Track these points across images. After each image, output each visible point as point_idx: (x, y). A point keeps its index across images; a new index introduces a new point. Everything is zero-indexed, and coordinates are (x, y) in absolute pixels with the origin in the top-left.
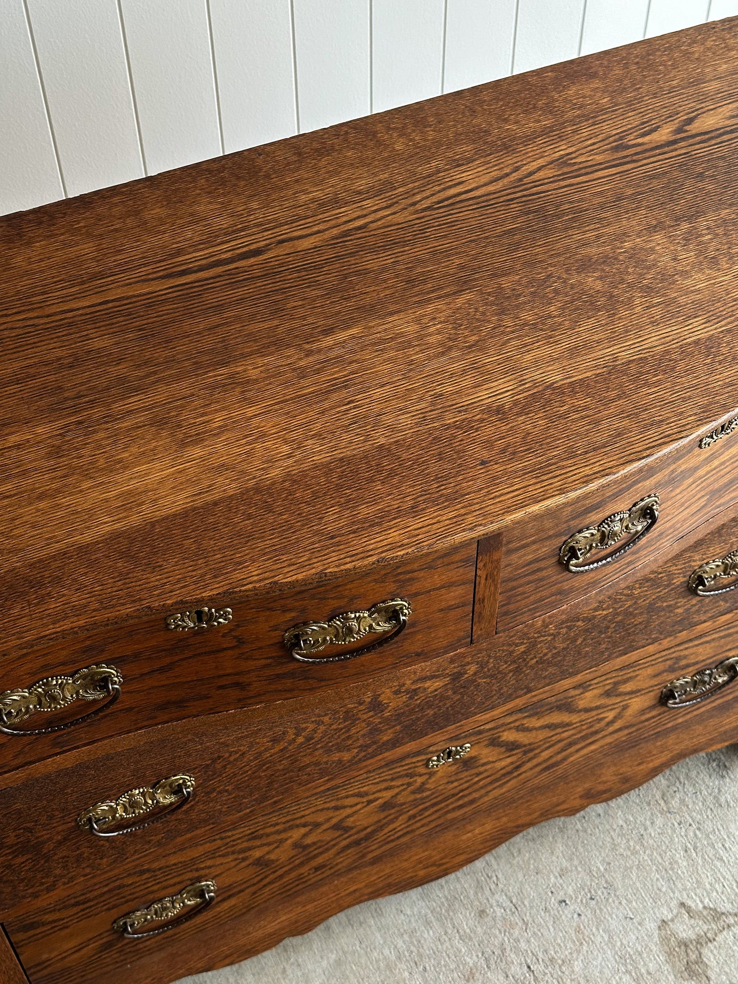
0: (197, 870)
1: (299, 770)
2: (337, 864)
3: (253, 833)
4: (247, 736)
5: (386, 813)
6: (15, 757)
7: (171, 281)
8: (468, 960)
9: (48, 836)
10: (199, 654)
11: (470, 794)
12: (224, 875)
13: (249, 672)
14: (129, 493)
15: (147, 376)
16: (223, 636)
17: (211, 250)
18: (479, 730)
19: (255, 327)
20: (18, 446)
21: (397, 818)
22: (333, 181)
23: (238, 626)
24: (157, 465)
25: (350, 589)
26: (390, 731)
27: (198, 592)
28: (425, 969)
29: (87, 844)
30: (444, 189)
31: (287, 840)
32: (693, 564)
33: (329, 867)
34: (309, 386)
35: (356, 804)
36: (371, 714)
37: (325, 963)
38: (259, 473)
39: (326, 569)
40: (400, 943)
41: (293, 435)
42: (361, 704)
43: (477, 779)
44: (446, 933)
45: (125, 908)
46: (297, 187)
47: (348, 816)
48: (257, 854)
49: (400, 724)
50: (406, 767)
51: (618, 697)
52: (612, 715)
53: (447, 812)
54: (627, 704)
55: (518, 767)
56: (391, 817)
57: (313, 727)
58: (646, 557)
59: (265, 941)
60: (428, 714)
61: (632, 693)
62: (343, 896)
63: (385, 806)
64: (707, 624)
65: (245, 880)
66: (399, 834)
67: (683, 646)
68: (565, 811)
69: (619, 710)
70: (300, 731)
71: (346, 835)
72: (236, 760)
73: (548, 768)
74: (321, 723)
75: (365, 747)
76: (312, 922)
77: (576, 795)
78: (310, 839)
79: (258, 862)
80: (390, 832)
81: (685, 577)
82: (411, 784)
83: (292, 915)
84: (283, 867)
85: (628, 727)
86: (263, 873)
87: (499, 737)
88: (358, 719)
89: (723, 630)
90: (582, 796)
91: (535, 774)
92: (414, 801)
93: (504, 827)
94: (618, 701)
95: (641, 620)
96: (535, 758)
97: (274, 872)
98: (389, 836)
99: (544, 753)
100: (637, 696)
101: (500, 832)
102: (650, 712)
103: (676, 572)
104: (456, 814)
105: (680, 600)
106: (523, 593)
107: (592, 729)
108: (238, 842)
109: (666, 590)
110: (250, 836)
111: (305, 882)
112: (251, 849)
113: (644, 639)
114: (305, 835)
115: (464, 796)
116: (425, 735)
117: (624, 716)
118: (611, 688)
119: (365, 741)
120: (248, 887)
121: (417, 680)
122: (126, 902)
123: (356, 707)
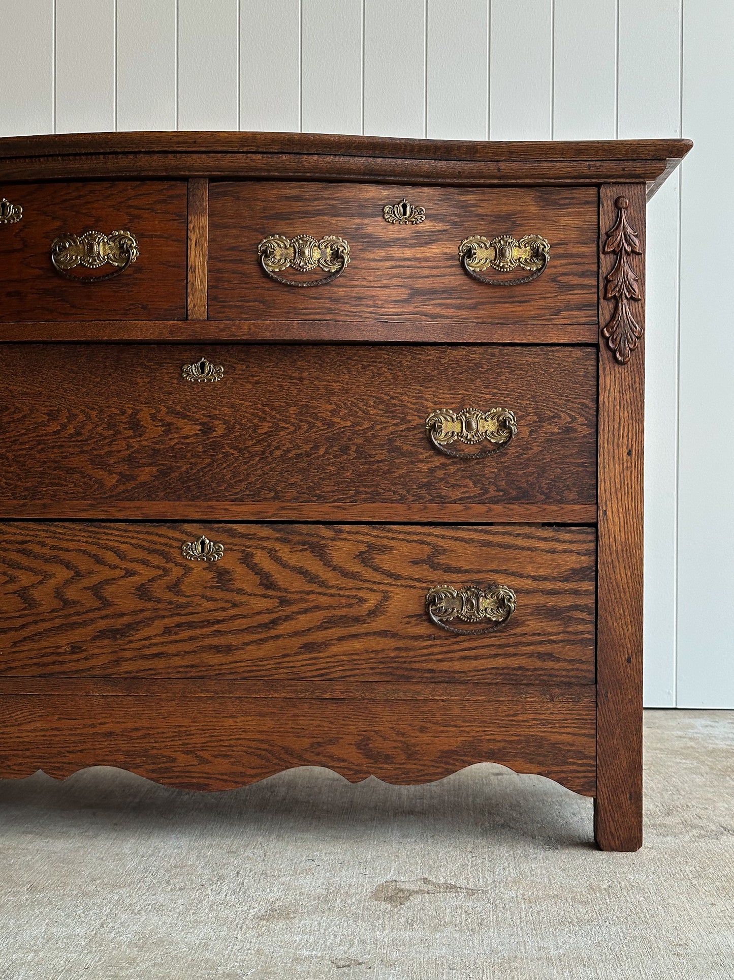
2: (92, 656)
5: (142, 603)
16: (15, 236)
18: (231, 529)
21: (152, 619)
26: (147, 469)
31: (51, 576)
32: (426, 403)
33: (85, 654)
36: (131, 434)
42: (122, 413)
43: (232, 612)
47: (108, 582)
48: (25, 579)
49: (154, 464)
50: (163, 540)
51: (375, 573)
52: (372, 601)
53: (204, 649)
54: (387, 592)
55: (274, 622)
56: (147, 614)
57: (82, 417)
58: (347, 315)
59: (18, 756)
60: (180, 467)
61: (390, 575)
62: (98, 734)
63: (142, 592)
64: (458, 507)
65: (8, 615)
66: (154, 650)
67: (438, 531)
68: (342, 764)
69: (379, 596)
70: (72, 417)
71: (104, 613)
72: (19, 420)
73: (308, 647)
74: (89, 417)
75: (125, 478)
76: (66, 760)
77: (350, 737)
78: (71, 593)
79: (23, 594)
80: (145, 639)
81: (420, 417)
82: (166, 571)
83: (47, 726)
84: (42, 620)
85: (394, 635)
86: (26, 615)
87: (252, 555)
88: (120, 433)
89: (481, 531)
90: (358, 746)
91: (295, 649)
92: (170, 603)
93: (270, 738)
94: (375, 580)
95: (383, 457)
96: (292, 619)
97: (36, 622)
98: (144, 647)
99: (302, 617)
100: (397, 585)
101: (265, 746)
102: (417, 624)
103: (409, 404)
104: (214, 659)
105: (420, 450)
106: (229, 282)
107: (353, 612)
108: (10, 546)
109: (403, 427)
110: (20, 546)
111: (61, 663)
112: (19, 567)
113: (390, 490)
114: (67, 582)
115: (220, 631)
116: (179, 499)
117: (387, 611)
118: (366, 551)
119: (124, 468)
120: (11, 629)
121: (171, 411)
123: (118, 415)
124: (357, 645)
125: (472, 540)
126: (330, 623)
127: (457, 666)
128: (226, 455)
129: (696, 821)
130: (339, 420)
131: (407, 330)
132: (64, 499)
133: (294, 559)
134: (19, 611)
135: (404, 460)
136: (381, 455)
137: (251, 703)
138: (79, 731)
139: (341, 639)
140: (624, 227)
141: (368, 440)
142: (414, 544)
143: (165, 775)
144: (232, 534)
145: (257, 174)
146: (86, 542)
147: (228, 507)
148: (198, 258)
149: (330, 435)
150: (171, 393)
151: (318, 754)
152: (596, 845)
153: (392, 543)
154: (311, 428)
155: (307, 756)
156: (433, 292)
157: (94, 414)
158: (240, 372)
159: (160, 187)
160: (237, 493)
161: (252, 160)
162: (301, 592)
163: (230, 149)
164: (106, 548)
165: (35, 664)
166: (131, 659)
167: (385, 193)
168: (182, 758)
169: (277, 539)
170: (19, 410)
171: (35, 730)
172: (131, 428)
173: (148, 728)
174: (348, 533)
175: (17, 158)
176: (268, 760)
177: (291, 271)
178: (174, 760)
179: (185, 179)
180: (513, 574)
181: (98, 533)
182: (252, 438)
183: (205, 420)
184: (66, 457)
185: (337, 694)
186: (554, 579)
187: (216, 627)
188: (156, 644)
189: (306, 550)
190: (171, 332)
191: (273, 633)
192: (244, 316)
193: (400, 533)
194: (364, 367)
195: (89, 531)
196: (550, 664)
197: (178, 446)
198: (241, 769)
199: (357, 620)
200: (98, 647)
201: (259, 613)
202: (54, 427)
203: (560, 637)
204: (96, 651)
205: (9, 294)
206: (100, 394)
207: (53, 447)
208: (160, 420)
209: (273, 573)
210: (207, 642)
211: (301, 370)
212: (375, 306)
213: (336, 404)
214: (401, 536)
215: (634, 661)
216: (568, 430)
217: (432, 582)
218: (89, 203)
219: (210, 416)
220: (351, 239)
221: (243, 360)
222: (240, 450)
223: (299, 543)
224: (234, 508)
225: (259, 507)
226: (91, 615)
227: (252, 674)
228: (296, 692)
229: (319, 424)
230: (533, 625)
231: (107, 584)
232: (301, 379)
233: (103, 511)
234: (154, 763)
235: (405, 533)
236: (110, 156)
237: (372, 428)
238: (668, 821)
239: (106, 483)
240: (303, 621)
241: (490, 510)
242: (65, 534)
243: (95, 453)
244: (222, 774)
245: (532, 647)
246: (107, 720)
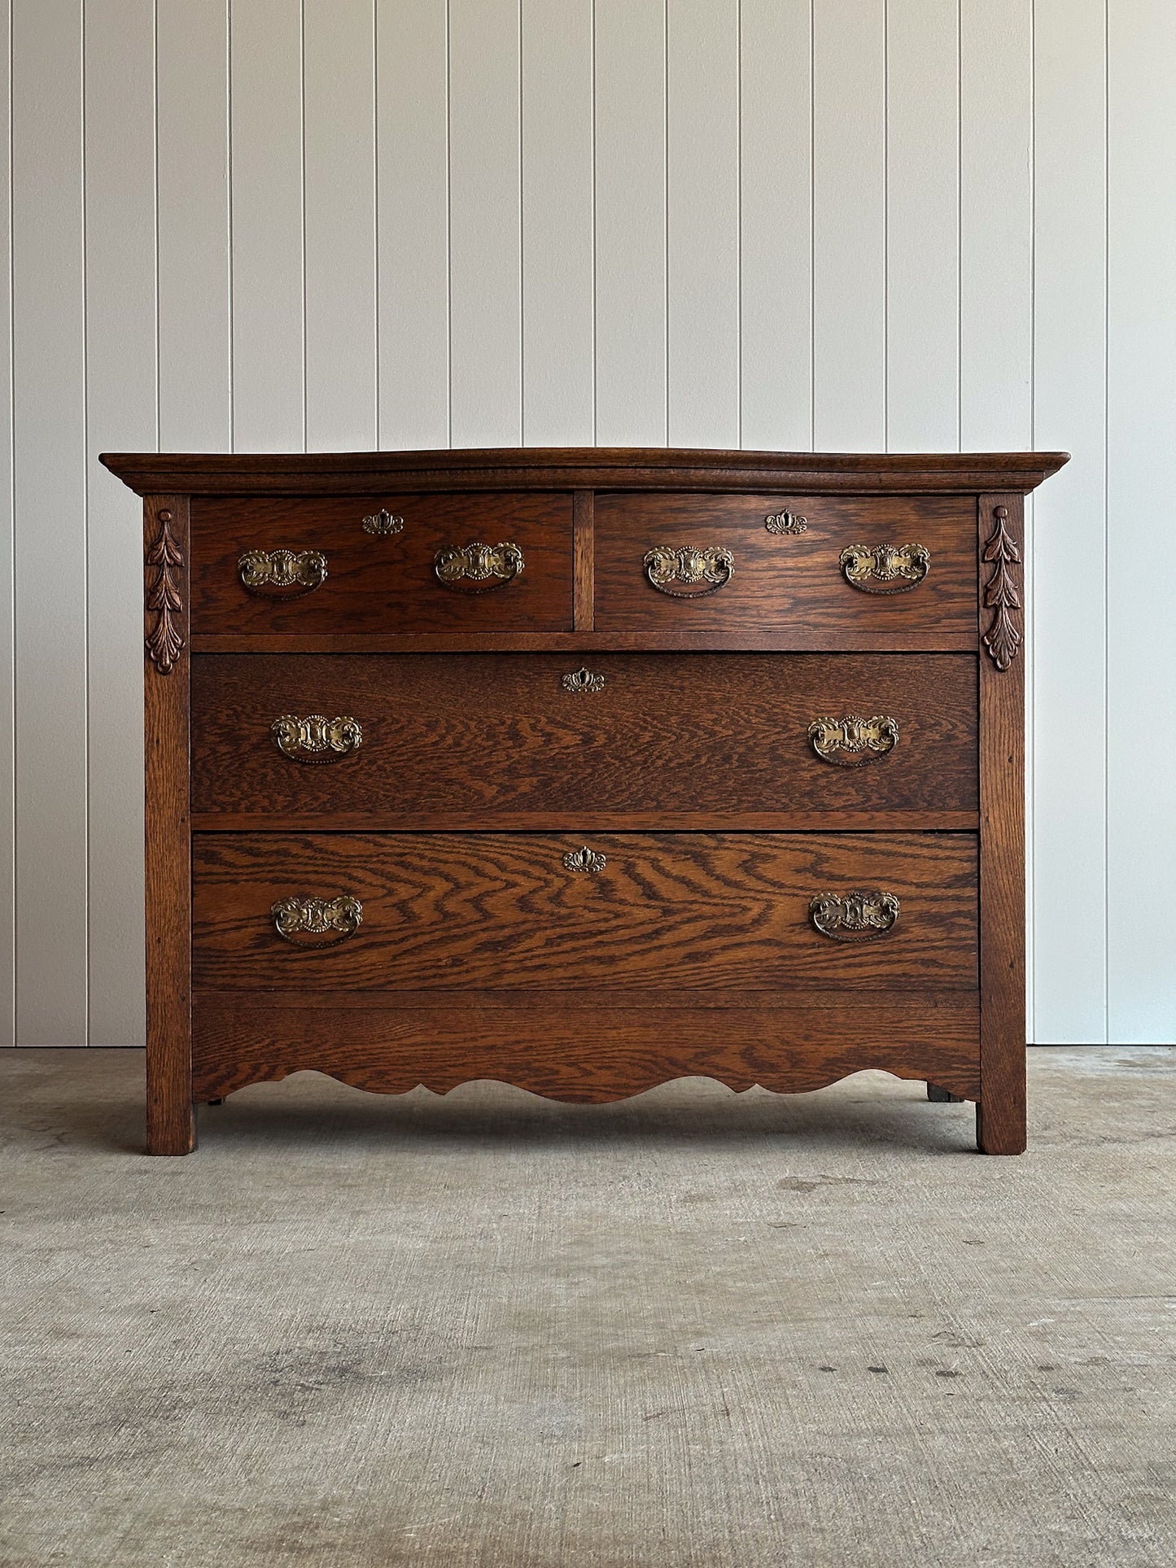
0: (351, 878)
3: (402, 855)
4: (408, 707)
5: (523, 914)
12: (370, 902)
16: (396, 547)
18: (613, 840)
21: (534, 931)
23: (405, 537)
26: (527, 780)
32: (808, 712)
35: (496, 880)
43: (614, 923)
45: (285, 891)
47: (488, 893)
48: (404, 891)
49: (535, 774)
50: (543, 851)
51: (759, 882)
52: (756, 909)
53: (586, 960)
54: (771, 900)
55: (658, 932)
56: (528, 926)
57: (460, 728)
58: (732, 626)
59: (399, 1071)
60: (561, 778)
61: (774, 884)
62: (479, 1047)
63: (524, 903)
64: (841, 815)
65: (388, 928)
66: (536, 962)
67: (821, 839)
68: (726, 1074)
69: (763, 905)
70: (450, 728)
71: (484, 925)
72: (396, 731)
73: (693, 957)
74: (468, 728)
75: (504, 789)
76: (447, 1074)
77: (735, 1046)
78: (451, 906)
79: (402, 906)
80: (527, 951)
81: (802, 726)
82: (548, 883)
83: (428, 1039)
84: (423, 933)
85: (778, 944)
86: (405, 929)
87: (634, 865)
88: (499, 743)
89: (864, 839)
90: (743, 1054)
91: (679, 960)
92: (552, 914)
93: (654, 1049)
94: (759, 888)
95: (765, 766)
96: (675, 929)
97: (415, 935)
98: (526, 959)
99: (685, 927)
100: (781, 894)
101: (649, 1057)
102: (801, 933)
103: (791, 713)
104: (596, 970)
105: (803, 758)
106: (615, 593)
107: (737, 921)
108: (386, 859)
109: (785, 736)
110: (399, 859)
111: (442, 976)
112: (398, 880)
113: (773, 799)
114: (447, 895)
115: (602, 942)
116: (560, 809)
117: (771, 920)
118: (749, 860)
119: (504, 779)
120: (390, 943)
121: (551, 721)
122: (287, 881)
123: (497, 725)
124: (741, 954)
125: (855, 848)
126: (715, 932)
127: (841, 973)
128: (608, 765)
129: (1075, 1134)
130: (720, 729)
131: (790, 640)
132: (443, 811)
133: (676, 869)
134: (398, 924)
135: (786, 769)
136: (764, 763)
137: (633, 1014)
138: (460, 1045)
139: (725, 948)
140: (1003, 536)
141: (750, 749)
142: (797, 853)
143: (547, 1088)
144: (614, 844)
145: (645, 487)
146: (466, 854)
147: (610, 817)
148: (584, 571)
149: (711, 744)
150: (551, 703)
151: (703, 1064)
152: (981, 1150)
153: (775, 852)
154: (693, 737)
155: (691, 1066)
156: (814, 601)
157: (473, 724)
158: (621, 681)
159: (545, 500)
160: (618, 803)
161: (641, 475)
162: (683, 902)
163: (620, 464)
164: (487, 859)
165: (415, 977)
166: (512, 971)
167: (767, 503)
168: (566, 1071)
169: (659, 849)
170: (398, 722)
171: (413, 1045)
172: (510, 739)
173: (529, 1041)
174: (731, 842)
175: (401, 471)
176: (652, 1072)
177: (677, 582)
178: (557, 1072)
179: (571, 492)
180: (896, 881)
181: (478, 845)
182: (633, 748)
183: (586, 730)
184: (445, 768)
185: (721, 1004)
186: (937, 886)
187: (599, 938)
188: (539, 956)
189: (688, 859)
190: (557, 644)
191: (656, 943)
192: (631, 627)
193: (783, 841)
194: (745, 676)
195: (469, 843)
196: (934, 970)
197: (560, 756)
198: (624, 1080)
199: (741, 929)
200: (480, 960)
201: (642, 924)
202: (433, 738)
203: (944, 943)
204: (478, 963)
205: (389, 605)
206: (479, 705)
207: (432, 758)
208: (541, 731)
209: (655, 883)
210: (590, 953)
211: (681, 678)
212: (759, 616)
213: (717, 713)
214: (784, 845)
215: (1016, 965)
216: (950, 737)
217: (815, 890)
218: (472, 515)
219: (590, 726)
220: (736, 549)
221: (622, 669)
222: (621, 760)
223: (681, 852)
224: (616, 818)
225: (642, 817)
226: (472, 928)
227: (636, 985)
228: (680, 1002)
229: (700, 733)
230: (917, 931)
231: (488, 896)
232: (682, 688)
233: (482, 822)
234: (536, 1076)
235: (788, 841)
236: (499, 471)
237: (754, 736)
238: (1046, 1133)
239: (486, 795)
240: (687, 931)
241: (873, 818)
242: (444, 846)
243: (474, 763)
244: (605, 1086)
245: (915, 954)
246: (489, 1033)
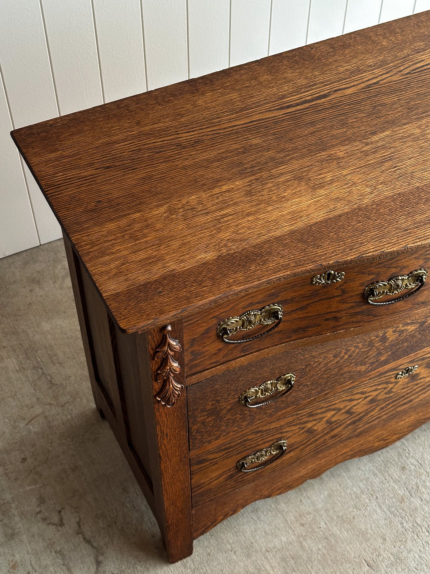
0: (282, 433)
1: (341, 375)
2: (342, 435)
3: (311, 412)
4: (324, 353)
5: (371, 405)
6: (223, 357)
7: (284, 111)
8: (400, 492)
9: (225, 406)
10: (322, 300)
11: (410, 396)
12: (292, 437)
13: (342, 311)
14: (293, 212)
15: (285, 157)
16: (336, 289)
17: (300, 95)
18: (423, 358)
19: (335, 132)
20: (229, 191)
21: (375, 409)
22: (355, 61)
23: (345, 283)
24: (304, 199)
25: (403, 262)
26: (385, 355)
27: (344, 257)
28: (377, 498)
29: (240, 412)
30: (414, 64)
31: (324, 418)
33: (338, 436)
34: (372, 159)
35: (360, 399)
36: (380, 343)
37: (322, 496)
38: (358, 201)
39: (407, 245)
40: (361, 485)
41: (370, 183)
42: (377, 337)
43: (416, 387)
44: (385, 479)
45: (244, 454)
46: (336, 64)
47: (354, 406)
48: (309, 425)
49: (391, 350)
53: (398, 407)
56: (372, 408)
57: (353, 349)
59: (298, 481)
63: (372, 401)
70: (347, 351)
71: (351, 417)
72: (316, 367)
74: (357, 347)
75: (372, 363)
76: (321, 471)
78: (334, 419)
79: (308, 430)
80: (370, 417)
82: (385, 388)
84: (318, 435)
86: (309, 437)
88: (374, 346)
92: (385, 398)
108: (304, 417)
111: (326, 445)
114: (333, 416)
120: (300, 446)
122: (246, 450)
123: (375, 339)
134: (306, 437)
147: (425, 350)
165: (312, 451)
168: (377, 444)
171: (306, 470)
173: (363, 443)
181: (353, 391)
184: (342, 369)
187: (406, 396)
188: (376, 416)
195: (348, 392)
